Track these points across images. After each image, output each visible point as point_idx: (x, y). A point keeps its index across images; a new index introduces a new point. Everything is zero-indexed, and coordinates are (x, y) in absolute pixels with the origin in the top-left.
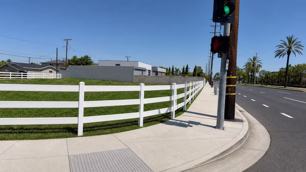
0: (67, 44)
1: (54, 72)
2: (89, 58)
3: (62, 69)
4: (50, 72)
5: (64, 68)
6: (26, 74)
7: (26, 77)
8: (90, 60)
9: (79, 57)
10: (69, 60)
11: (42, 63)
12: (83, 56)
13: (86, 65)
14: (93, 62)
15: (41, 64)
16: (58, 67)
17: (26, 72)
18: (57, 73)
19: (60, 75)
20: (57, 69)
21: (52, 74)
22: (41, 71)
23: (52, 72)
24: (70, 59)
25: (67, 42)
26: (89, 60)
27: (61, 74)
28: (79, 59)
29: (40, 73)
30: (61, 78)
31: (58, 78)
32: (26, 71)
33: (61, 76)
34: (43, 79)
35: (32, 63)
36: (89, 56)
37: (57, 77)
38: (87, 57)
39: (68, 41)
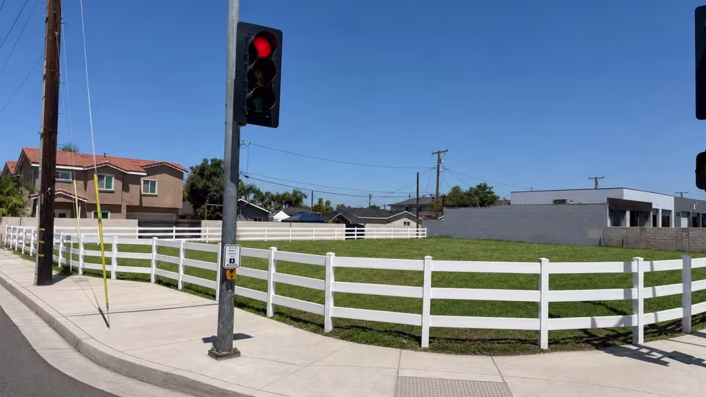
0: (439, 161)
1: (413, 224)
2: (488, 190)
3: (430, 217)
4: (405, 223)
5: (433, 215)
6: (363, 231)
7: (363, 235)
8: (492, 193)
9: (465, 188)
10: (444, 197)
11: (392, 206)
12: (474, 186)
13: (482, 205)
14: (498, 198)
15: (389, 208)
16: (420, 213)
17: (363, 227)
18: (418, 227)
19: (424, 231)
20: (417, 217)
21: (409, 229)
22: (388, 222)
23: (409, 224)
24: (446, 193)
25: (439, 157)
26: (488, 193)
27: (425, 229)
28: (464, 194)
29: (388, 227)
30: (425, 236)
31: (420, 237)
32: (363, 224)
33: (425, 233)
34: (390, 239)
35: (374, 207)
36: (489, 185)
37: (417, 235)
38: (482, 188)
39: (442, 155)
